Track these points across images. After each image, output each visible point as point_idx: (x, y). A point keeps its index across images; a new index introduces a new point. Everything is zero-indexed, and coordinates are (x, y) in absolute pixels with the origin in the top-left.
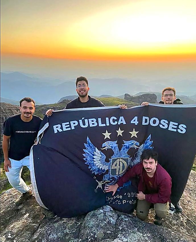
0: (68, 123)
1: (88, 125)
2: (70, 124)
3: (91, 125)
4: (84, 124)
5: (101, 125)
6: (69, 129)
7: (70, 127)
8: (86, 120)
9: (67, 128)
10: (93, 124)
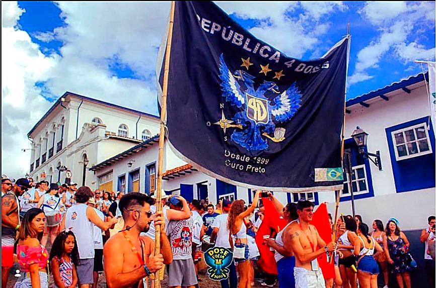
0: (210, 22)
1: (230, 38)
2: (211, 25)
3: (234, 41)
4: (227, 36)
5: (245, 47)
6: (208, 31)
7: (210, 29)
8: (232, 32)
9: (205, 27)
10: (237, 41)
